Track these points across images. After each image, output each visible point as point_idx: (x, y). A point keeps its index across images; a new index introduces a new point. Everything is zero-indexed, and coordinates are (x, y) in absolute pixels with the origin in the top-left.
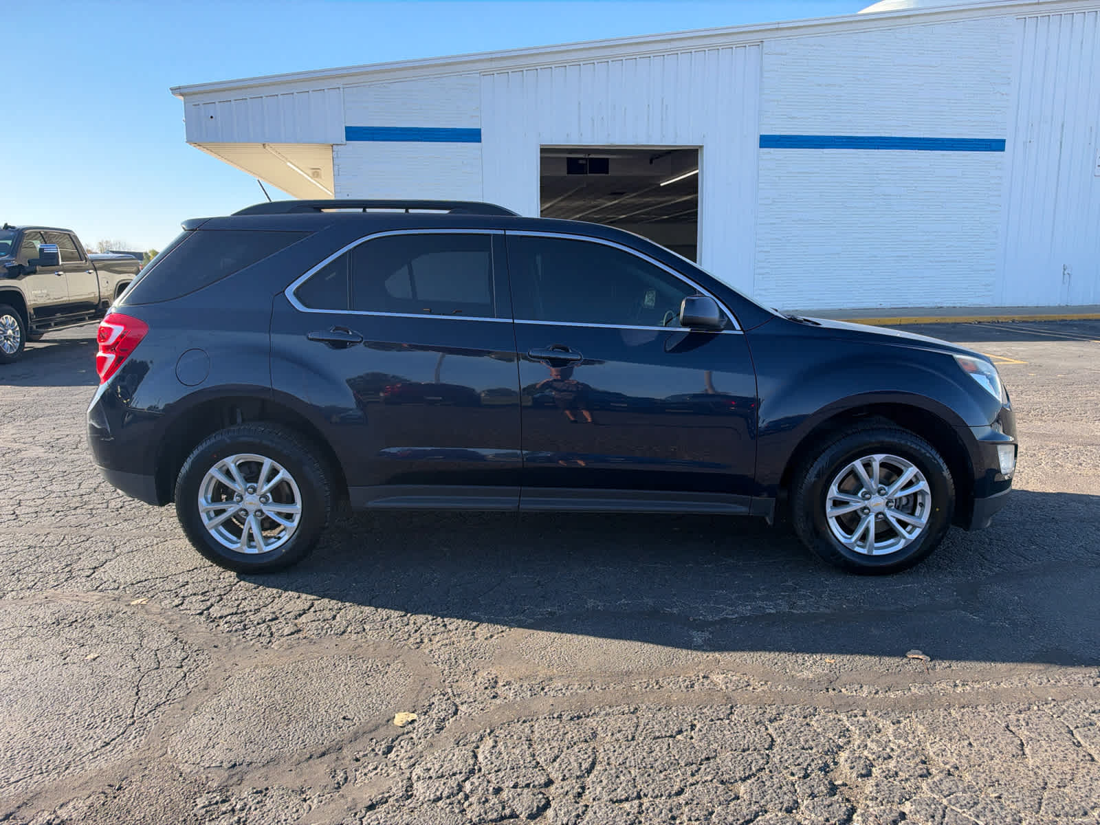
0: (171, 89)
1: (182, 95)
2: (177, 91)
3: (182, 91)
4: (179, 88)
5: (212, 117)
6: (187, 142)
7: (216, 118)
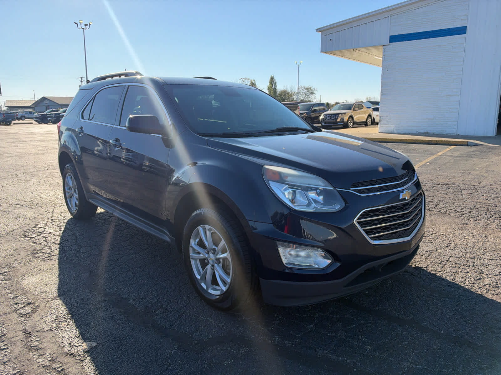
0: (316, 30)
1: (320, 31)
2: (318, 30)
3: (320, 30)
4: (319, 29)
5: (331, 40)
6: (321, 52)
7: (333, 40)
